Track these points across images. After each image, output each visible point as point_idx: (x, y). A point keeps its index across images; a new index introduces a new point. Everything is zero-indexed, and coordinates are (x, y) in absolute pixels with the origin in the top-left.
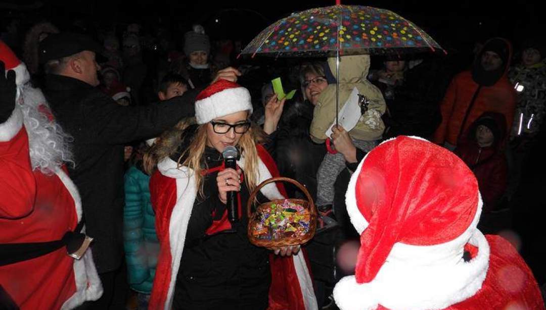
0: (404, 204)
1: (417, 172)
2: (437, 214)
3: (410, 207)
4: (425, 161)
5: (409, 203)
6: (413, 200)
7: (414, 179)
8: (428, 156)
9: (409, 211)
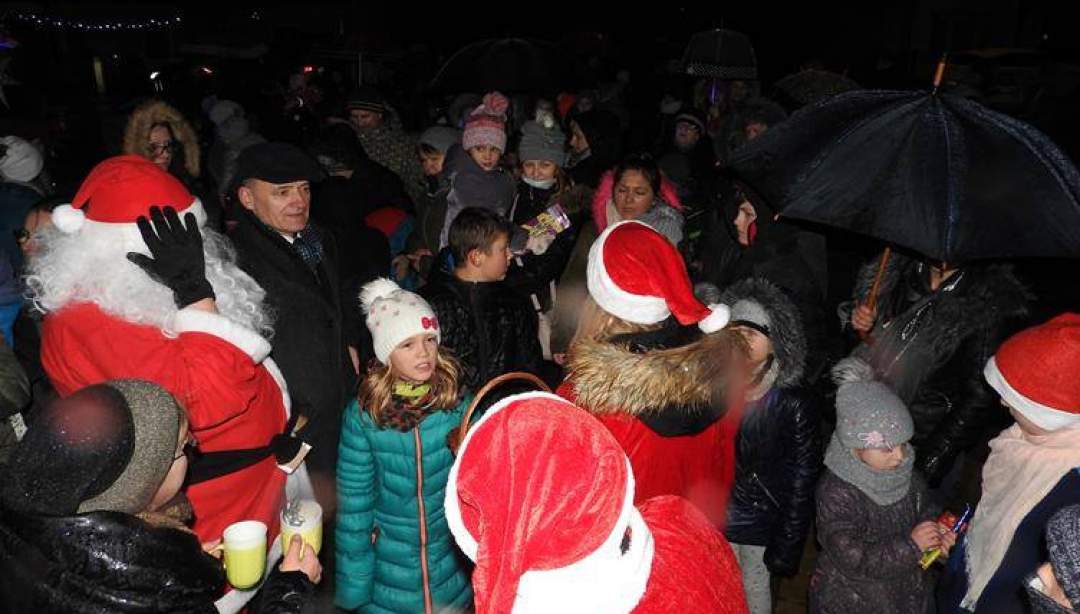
0: (523, 516)
1: (537, 464)
2: (569, 524)
3: (532, 520)
4: (545, 445)
5: (529, 516)
6: (533, 510)
7: (532, 476)
8: (549, 434)
9: (530, 529)
